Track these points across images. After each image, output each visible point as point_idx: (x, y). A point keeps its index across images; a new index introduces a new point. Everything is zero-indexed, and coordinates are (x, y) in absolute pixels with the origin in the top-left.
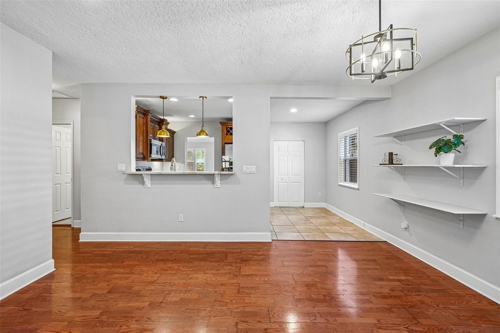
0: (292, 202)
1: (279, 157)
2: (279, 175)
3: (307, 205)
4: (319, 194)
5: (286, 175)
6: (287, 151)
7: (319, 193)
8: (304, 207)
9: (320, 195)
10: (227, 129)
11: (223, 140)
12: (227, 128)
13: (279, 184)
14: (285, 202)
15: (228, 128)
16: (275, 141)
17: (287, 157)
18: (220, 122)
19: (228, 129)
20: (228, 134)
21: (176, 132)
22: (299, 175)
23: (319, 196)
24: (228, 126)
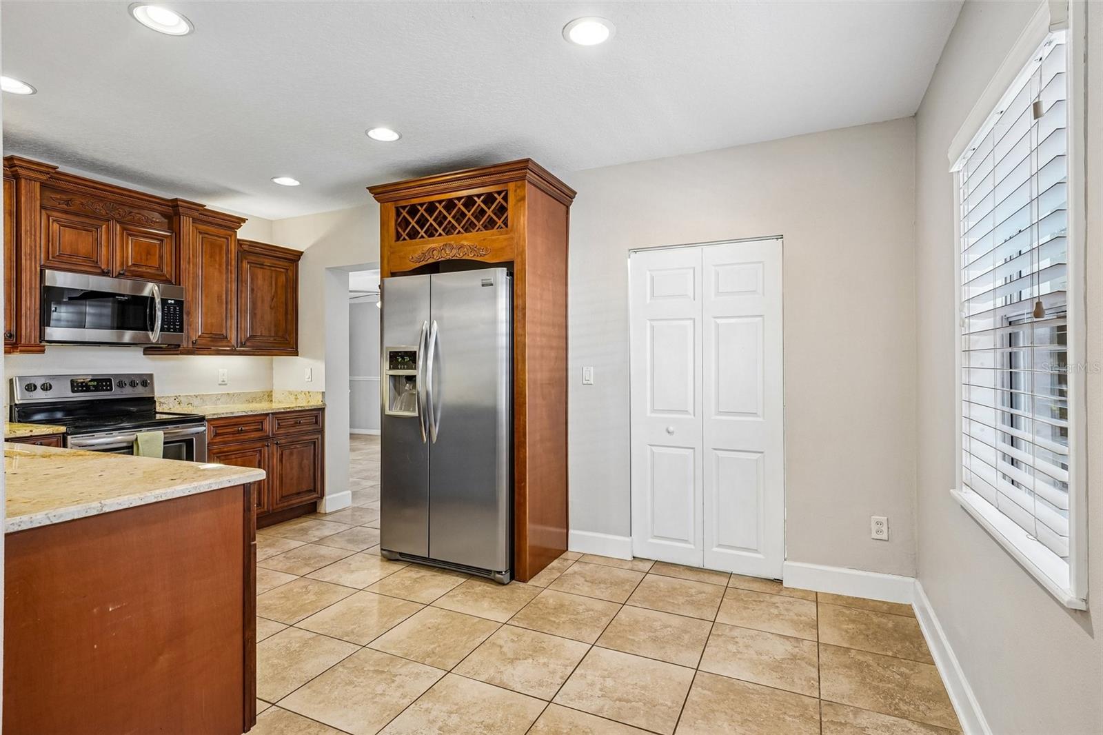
0: (720, 546)
1: (655, 323)
2: (654, 410)
3: (800, 575)
4: (874, 527)
5: (686, 412)
6: (692, 297)
7: (876, 518)
8: (780, 582)
9: (885, 528)
10: (398, 214)
11: (386, 261)
12: (397, 209)
13: (653, 454)
14: (686, 541)
15: (404, 208)
16: (635, 251)
17: (690, 323)
18: (371, 189)
19: (404, 213)
20: (404, 235)
21: (303, 252)
22: (755, 414)
23: (874, 535)
24: (403, 203)
